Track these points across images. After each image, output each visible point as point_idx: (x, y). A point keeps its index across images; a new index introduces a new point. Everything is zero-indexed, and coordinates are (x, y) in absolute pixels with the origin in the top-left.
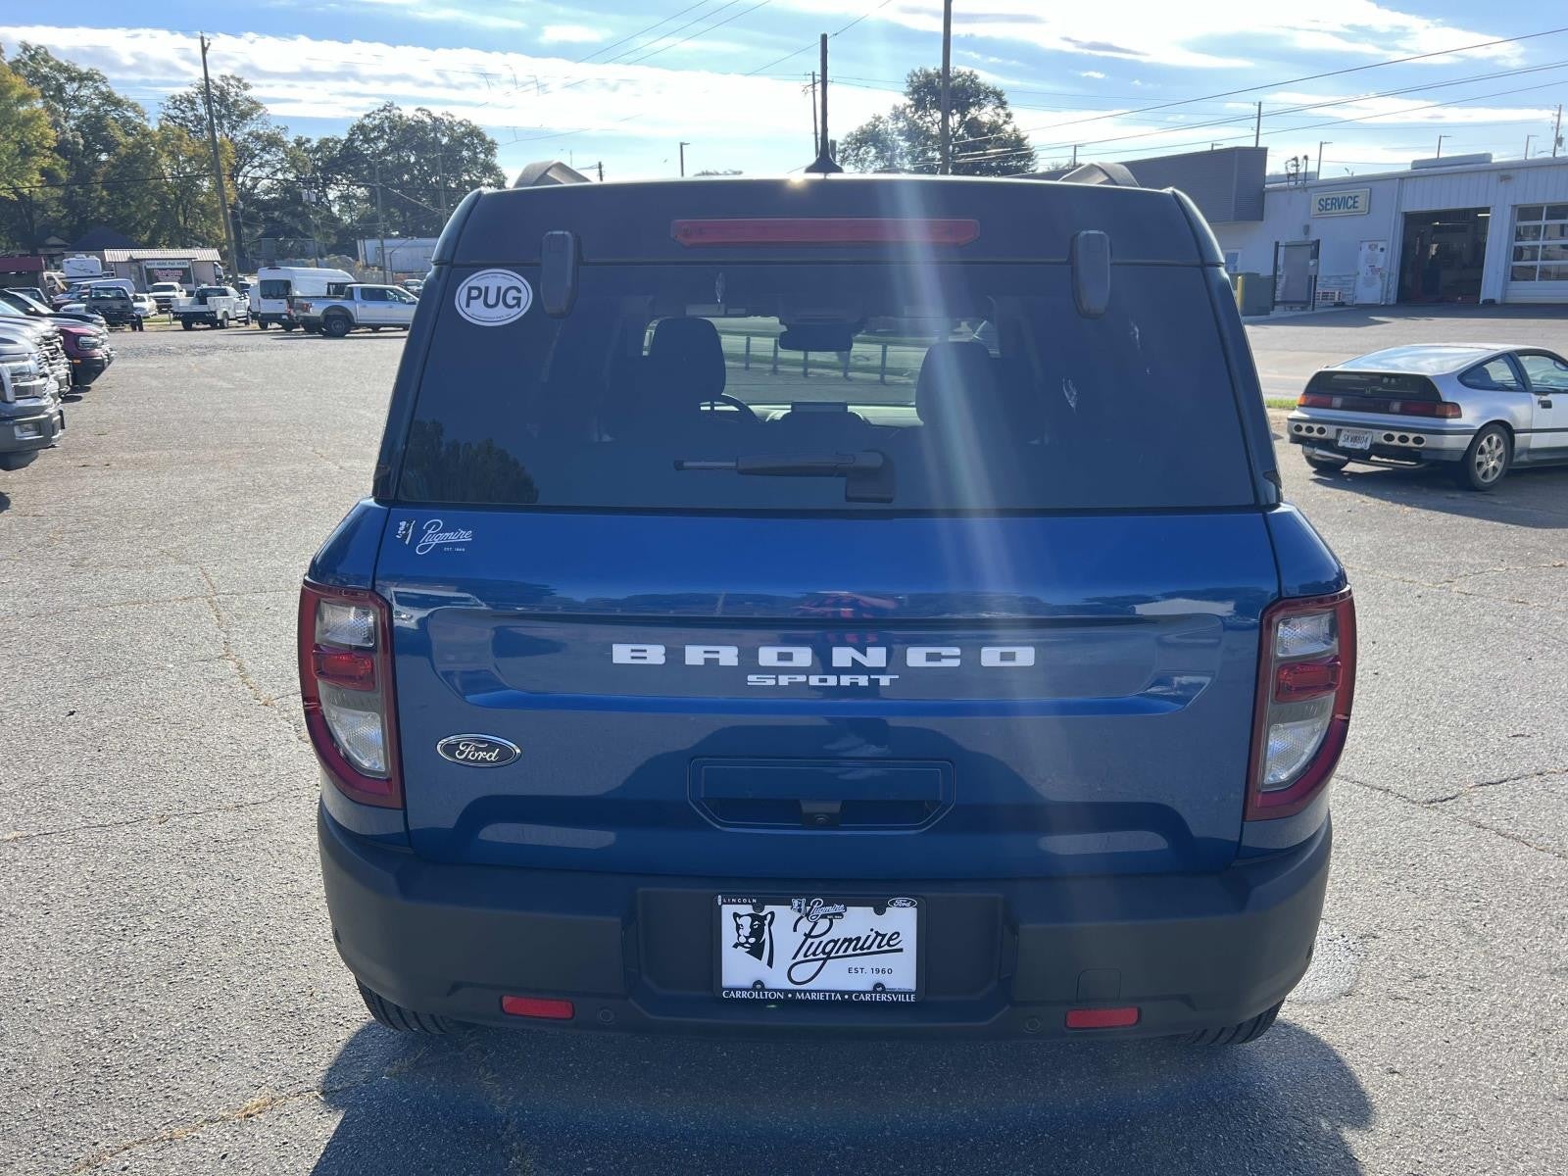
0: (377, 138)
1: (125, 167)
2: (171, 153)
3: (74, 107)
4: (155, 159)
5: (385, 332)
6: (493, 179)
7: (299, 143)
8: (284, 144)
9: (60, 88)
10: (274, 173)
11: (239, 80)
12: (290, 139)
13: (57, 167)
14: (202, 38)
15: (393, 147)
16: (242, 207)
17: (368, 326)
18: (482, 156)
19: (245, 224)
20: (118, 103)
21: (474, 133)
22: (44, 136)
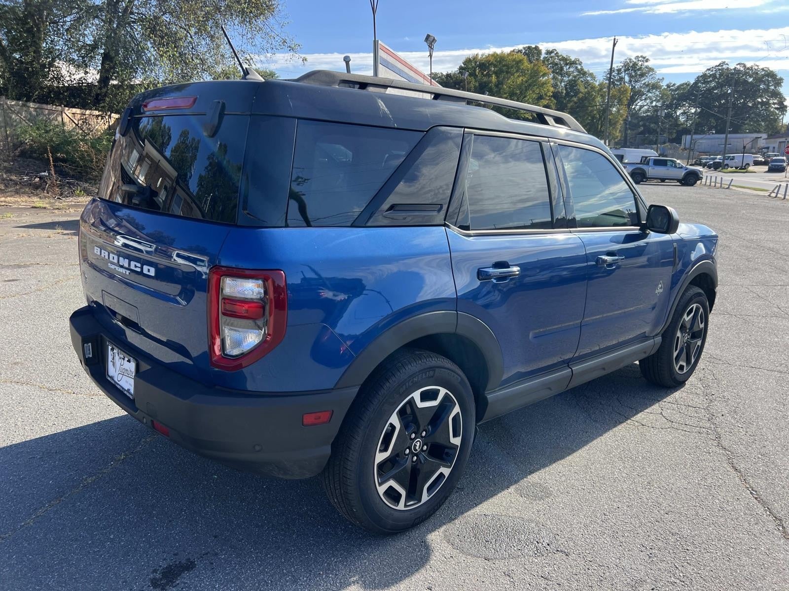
0: (711, 81)
1: (580, 103)
2: (602, 95)
3: (565, 77)
4: (594, 99)
5: (667, 182)
6: (778, 101)
7: (668, 86)
8: (660, 87)
9: (562, 69)
10: (652, 103)
11: (644, 58)
12: (664, 84)
13: (552, 104)
14: (615, 39)
15: (720, 86)
16: (630, 120)
17: (660, 179)
18: (773, 87)
19: (630, 129)
20: (584, 74)
21: (771, 75)
22: (548, 91)
